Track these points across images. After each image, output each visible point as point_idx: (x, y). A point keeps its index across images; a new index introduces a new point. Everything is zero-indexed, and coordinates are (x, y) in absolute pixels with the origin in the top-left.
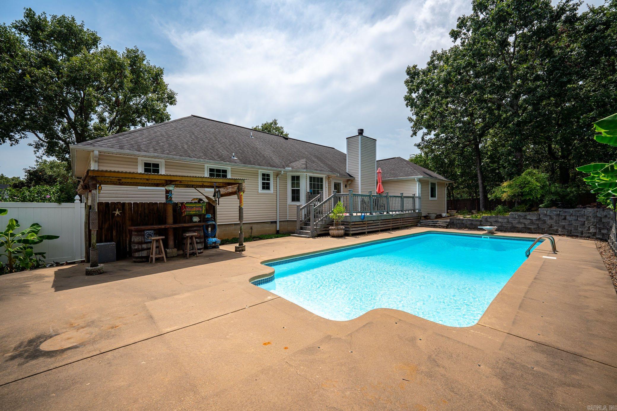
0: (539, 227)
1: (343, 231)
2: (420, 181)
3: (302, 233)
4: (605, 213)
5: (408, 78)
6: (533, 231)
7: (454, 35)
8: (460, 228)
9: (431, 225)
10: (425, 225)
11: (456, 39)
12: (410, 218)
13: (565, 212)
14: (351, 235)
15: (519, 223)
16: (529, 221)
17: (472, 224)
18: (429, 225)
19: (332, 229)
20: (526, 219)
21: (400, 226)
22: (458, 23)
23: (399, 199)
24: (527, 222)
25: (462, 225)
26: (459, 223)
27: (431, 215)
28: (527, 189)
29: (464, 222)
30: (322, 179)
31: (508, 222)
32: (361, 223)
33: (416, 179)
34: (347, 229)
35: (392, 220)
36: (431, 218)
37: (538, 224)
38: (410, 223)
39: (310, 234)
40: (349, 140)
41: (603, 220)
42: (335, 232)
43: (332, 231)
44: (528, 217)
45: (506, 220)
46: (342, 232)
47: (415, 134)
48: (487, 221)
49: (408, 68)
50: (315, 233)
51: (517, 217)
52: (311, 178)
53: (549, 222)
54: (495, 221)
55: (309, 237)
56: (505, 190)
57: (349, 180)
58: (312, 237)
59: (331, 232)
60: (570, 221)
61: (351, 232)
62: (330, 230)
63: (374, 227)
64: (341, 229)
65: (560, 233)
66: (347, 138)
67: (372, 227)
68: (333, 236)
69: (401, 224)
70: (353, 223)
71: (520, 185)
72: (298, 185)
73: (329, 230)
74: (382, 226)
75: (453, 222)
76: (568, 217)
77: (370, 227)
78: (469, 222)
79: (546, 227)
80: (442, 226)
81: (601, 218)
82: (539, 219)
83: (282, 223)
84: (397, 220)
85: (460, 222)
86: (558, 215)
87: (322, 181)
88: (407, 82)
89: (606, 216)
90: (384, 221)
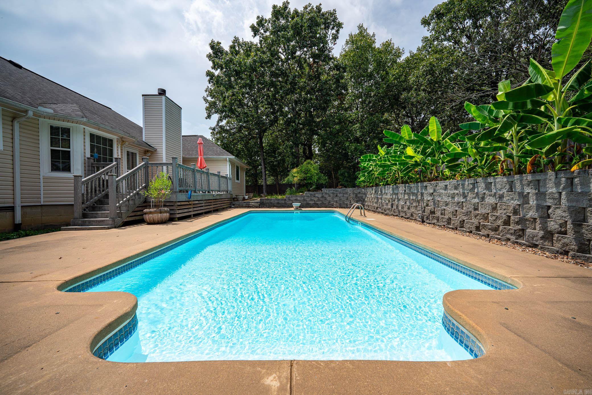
0: (323, 202)
1: (168, 214)
2: (231, 161)
3: (90, 223)
4: (359, 191)
5: (211, 53)
6: (320, 206)
7: (255, 30)
8: (269, 207)
9: (245, 206)
10: (239, 206)
11: (255, 35)
12: (226, 200)
13: (337, 191)
14: (177, 219)
15: (311, 200)
16: (317, 198)
17: (278, 203)
18: (242, 206)
19: (151, 213)
20: (315, 197)
21: (219, 208)
22: (257, 20)
23: (217, 178)
24: (316, 199)
25: (271, 205)
26: (268, 203)
27: (239, 196)
28: (308, 175)
29: (272, 201)
30: (111, 141)
31: (304, 200)
32: (187, 203)
33: (228, 159)
34: (172, 212)
35: (213, 201)
36: (239, 199)
37: (322, 200)
38: (226, 204)
39: (110, 222)
40: (147, 98)
41: (358, 195)
42: (157, 216)
43: (151, 215)
44: (317, 195)
45: (302, 199)
46: (166, 216)
47: (209, 117)
48: (290, 200)
49: (212, 42)
50: (119, 221)
51: (310, 196)
52: (92, 136)
53: (329, 198)
54: (295, 200)
55: (109, 228)
56: (296, 175)
57: (148, 151)
58: (115, 227)
59: (147, 217)
60: (340, 197)
61: (178, 216)
62: (146, 213)
63: (199, 208)
64: (166, 212)
65: (335, 206)
66: (143, 95)
67: (197, 209)
68: (149, 223)
69: (219, 205)
70: (179, 204)
71: (304, 172)
72: (67, 143)
73: (142, 215)
74: (206, 207)
75: (263, 202)
76: (338, 195)
77: (195, 209)
78: (276, 202)
79: (326, 202)
80: (255, 206)
81: (357, 194)
82: (323, 197)
83: (28, 210)
84: (217, 200)
85: (269, 201)
86: (333, 193)
87: (111, 145)
88: (209, 56)
89: (360, 193)
90: (208, 201)
